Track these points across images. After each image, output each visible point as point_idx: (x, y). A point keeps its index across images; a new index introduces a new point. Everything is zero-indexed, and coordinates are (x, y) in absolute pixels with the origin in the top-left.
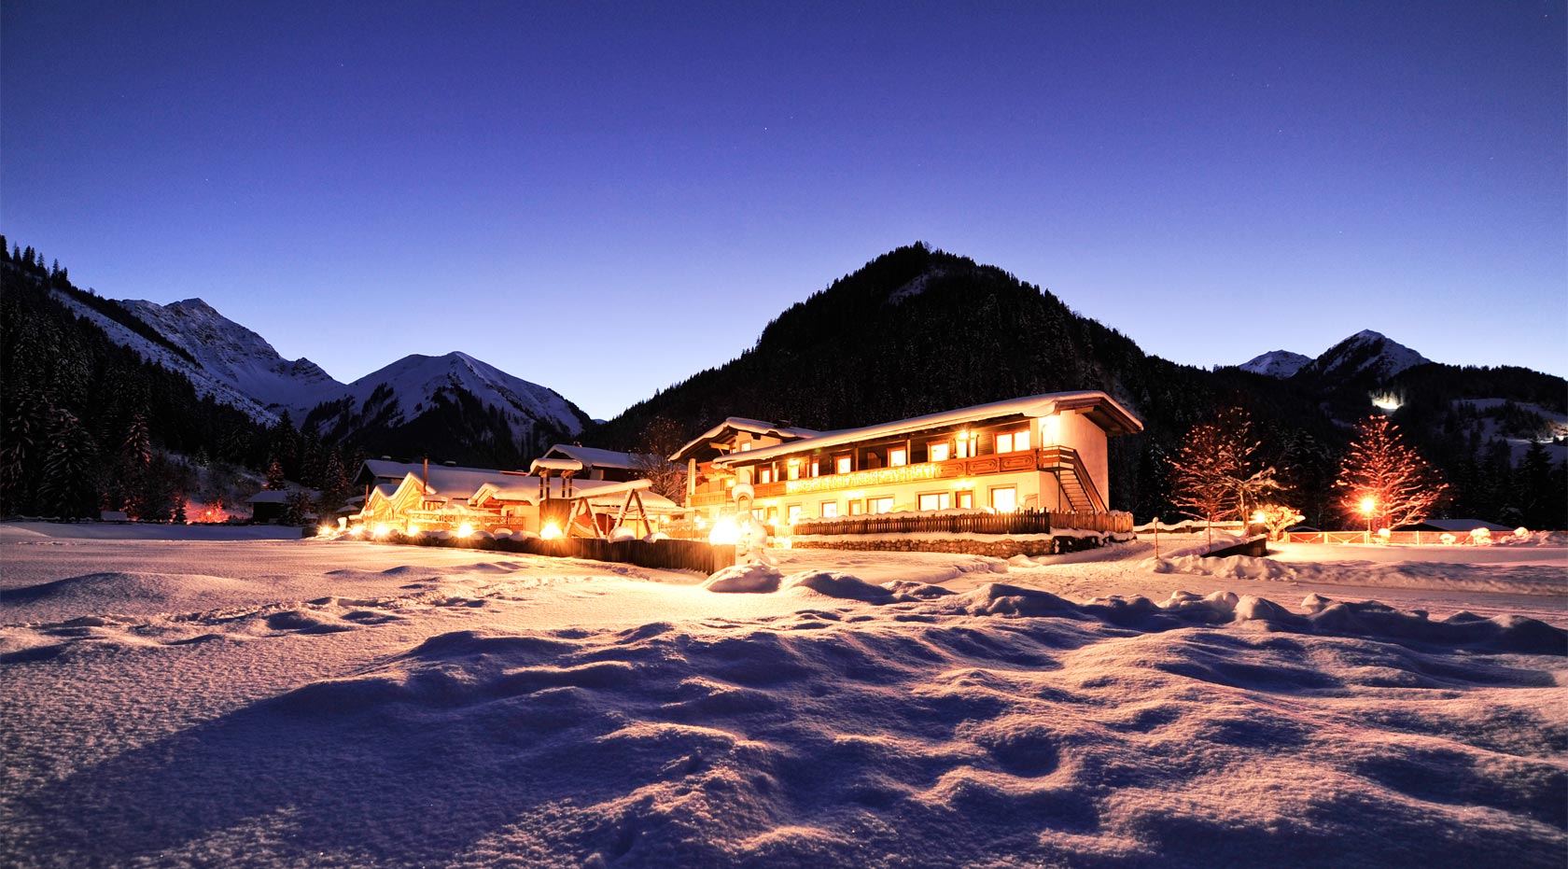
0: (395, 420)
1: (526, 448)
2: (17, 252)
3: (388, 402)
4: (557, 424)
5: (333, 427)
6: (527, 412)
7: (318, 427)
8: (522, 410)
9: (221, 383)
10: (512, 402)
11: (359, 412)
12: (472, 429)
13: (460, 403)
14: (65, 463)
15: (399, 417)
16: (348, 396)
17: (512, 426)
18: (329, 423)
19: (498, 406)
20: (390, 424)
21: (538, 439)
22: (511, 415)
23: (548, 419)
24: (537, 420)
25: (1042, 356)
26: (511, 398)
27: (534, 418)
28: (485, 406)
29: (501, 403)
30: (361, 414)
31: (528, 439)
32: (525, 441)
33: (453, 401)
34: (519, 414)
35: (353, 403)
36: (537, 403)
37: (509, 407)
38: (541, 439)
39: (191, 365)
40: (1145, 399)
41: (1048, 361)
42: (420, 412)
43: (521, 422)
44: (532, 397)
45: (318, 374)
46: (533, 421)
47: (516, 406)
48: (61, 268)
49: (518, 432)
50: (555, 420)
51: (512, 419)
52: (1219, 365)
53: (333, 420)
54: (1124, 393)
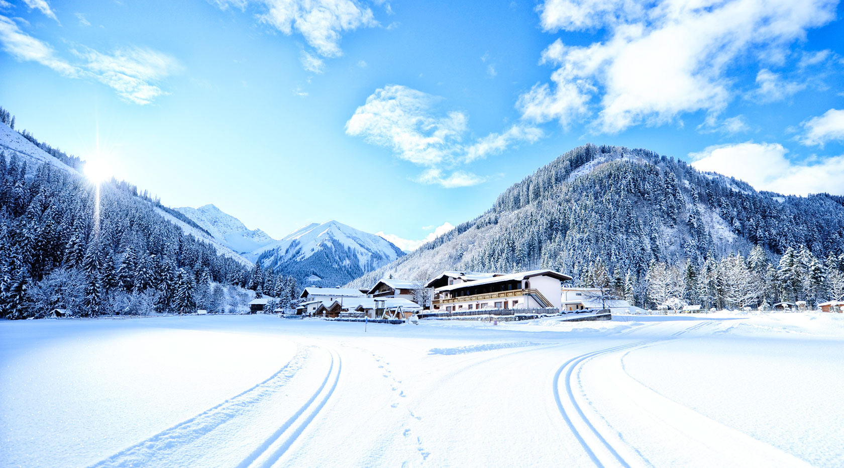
0: (301, 257)
1: (366, 268)
2: (141, 193)
3: (298, 248)
4: (383, 255)
5: (271, 262)
6: (367, 249)
7: (263, 262)
8: (364, 248)
9: (223, 244)
10: (360, 244)
11: (283, 254)
12: (339, 260)
13: (333, 247)
14: (185, 291)
15: (302, 256)
16: (278, 246)
17: (359, 256)
18: (269, 260)
19: (352, 247)
20: (298, 259)
21: (373, 263)
22: (359, 251)
23: (378, 252)
24: (373, 253)
25: (660, 205)
26: (359, 242)
27: (371, 252)
28: (346, 248)
29: (354, 245)
30: (284, 255)
31: (368, 263)
32: (366, 265)
33: (329, 246)
34: (363, 250)
35: (281, 249)
36: (373, 244)
37: (358, 247)
38: (375, 263)
39: (210, 237)
40: (736, 225)
41: (664, 208)
42: (313, 252)
43: (364, 254)
44: (370, 241)
45: (264, 236)
46: (370, 254)
47: (362, 246)
48: (158, 198)
49: (363, 260)
50: (382, 252)
51: (359, 253)
52: (812, 193)
53: (270, 259)
54: (721, 222)
